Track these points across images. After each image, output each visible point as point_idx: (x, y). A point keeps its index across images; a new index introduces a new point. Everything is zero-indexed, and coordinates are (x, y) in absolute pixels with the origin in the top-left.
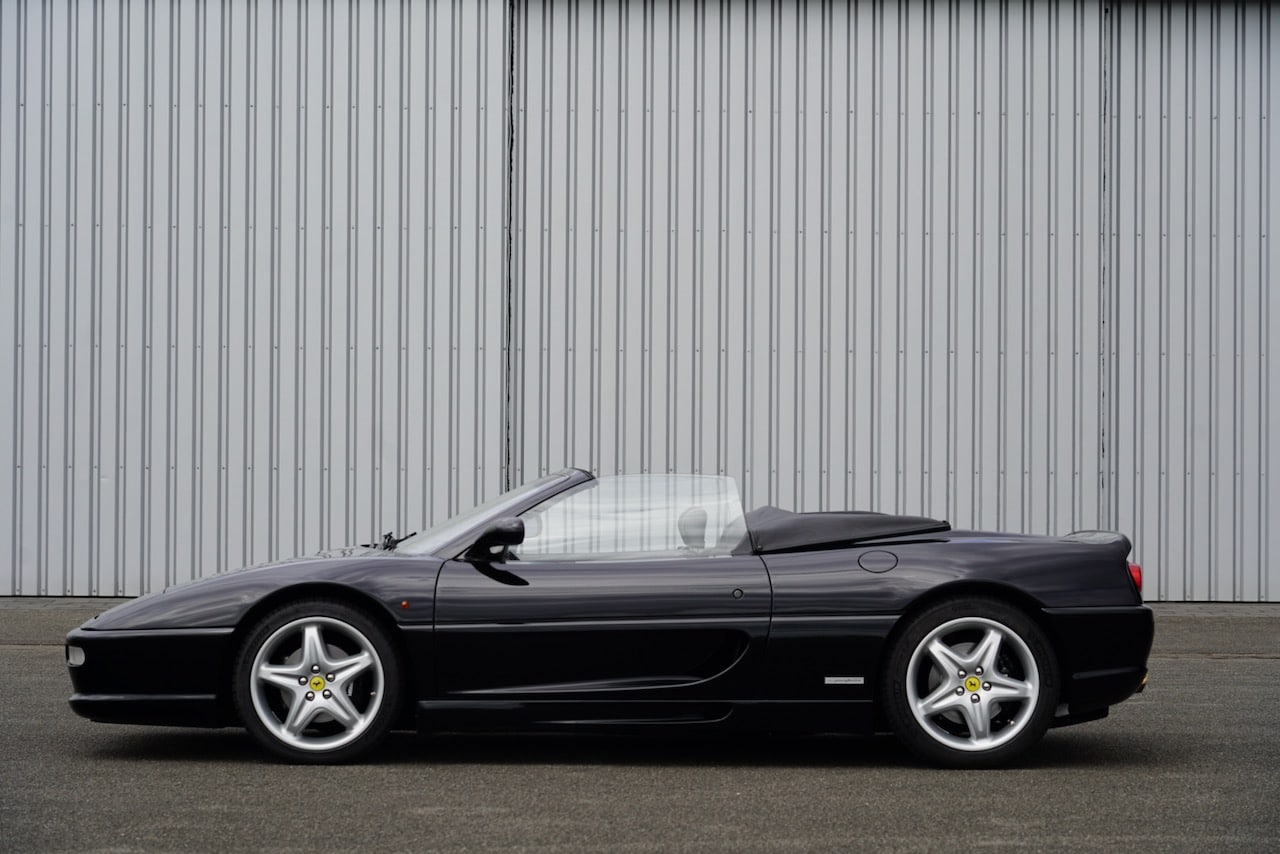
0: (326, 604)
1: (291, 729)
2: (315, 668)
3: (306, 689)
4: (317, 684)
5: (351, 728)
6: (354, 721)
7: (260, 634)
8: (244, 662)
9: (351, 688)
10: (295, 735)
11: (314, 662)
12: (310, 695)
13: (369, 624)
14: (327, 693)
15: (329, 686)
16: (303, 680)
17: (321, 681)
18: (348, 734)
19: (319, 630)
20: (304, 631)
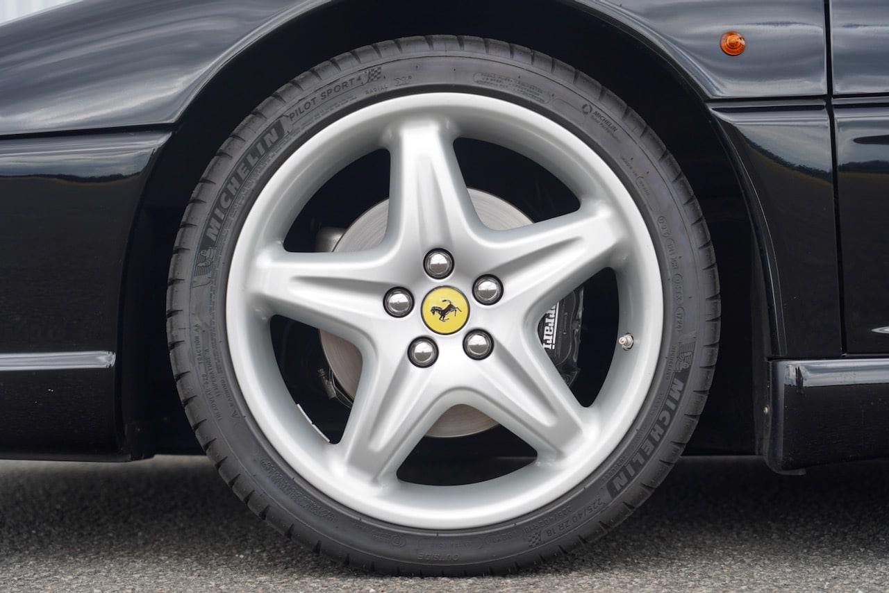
0: (467, 51)
1: (362, 462)
2: (438, 259)
3: (412, 326)
4: (443, 313)
5: (560, 455)
6: (570, 431)
7: (253, 152)
8: (206, 243)
9: (552, 323)
10: (375, 481)
11: (434, 239)
12: (423, 348)
13: (610, 110)
14: (477, 340)
15: (481, 317)
16: (399, 298)
17: (458, 302)
18: (547, 474)
19: (443, 136)
20: (397, 141)
